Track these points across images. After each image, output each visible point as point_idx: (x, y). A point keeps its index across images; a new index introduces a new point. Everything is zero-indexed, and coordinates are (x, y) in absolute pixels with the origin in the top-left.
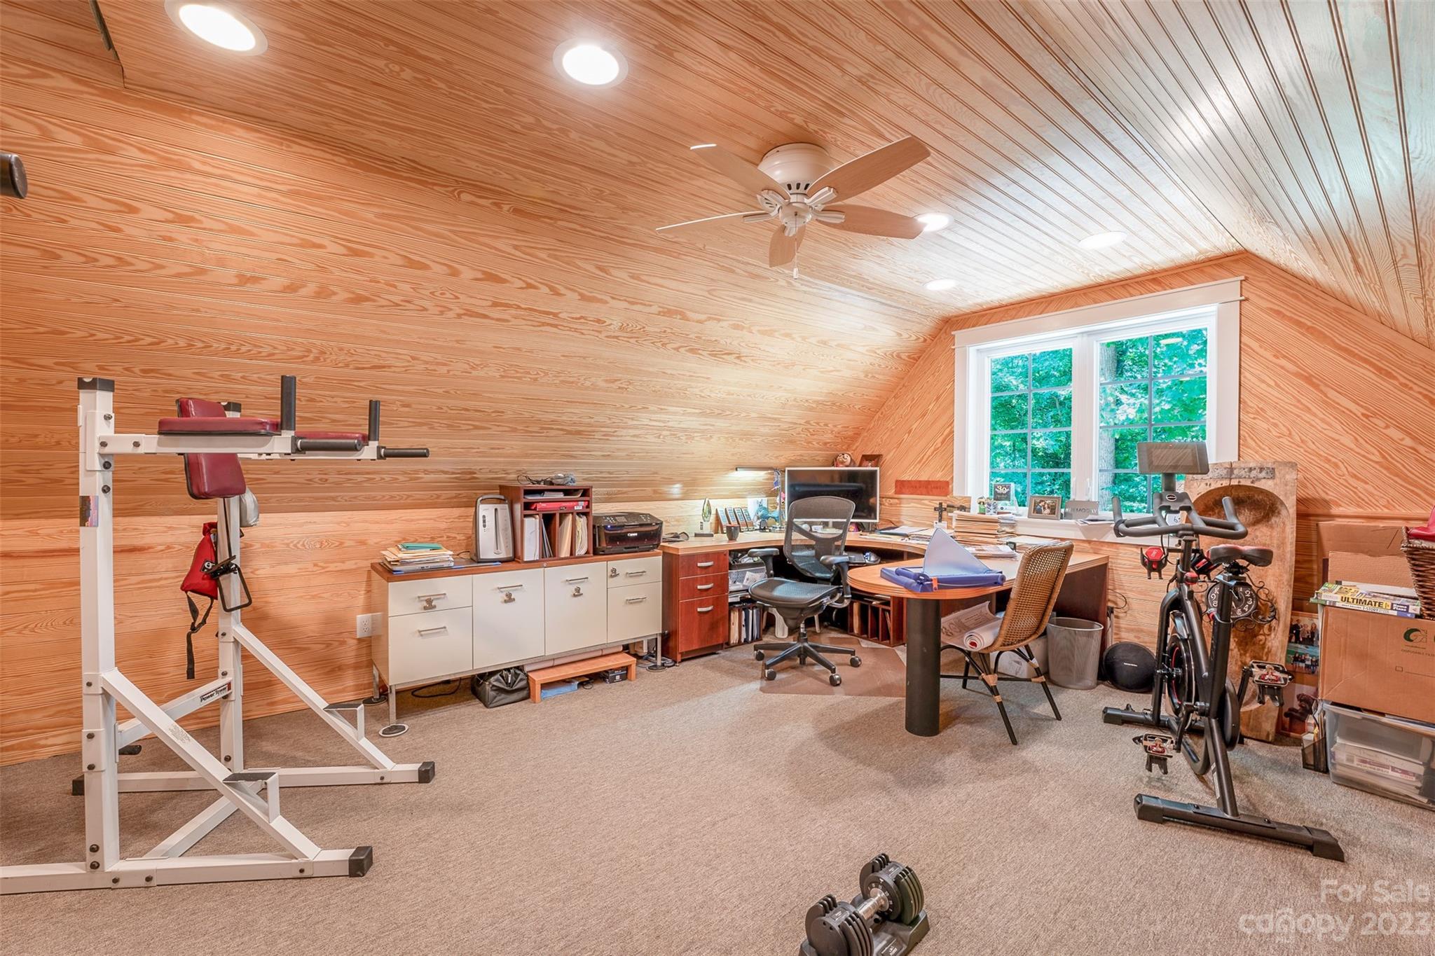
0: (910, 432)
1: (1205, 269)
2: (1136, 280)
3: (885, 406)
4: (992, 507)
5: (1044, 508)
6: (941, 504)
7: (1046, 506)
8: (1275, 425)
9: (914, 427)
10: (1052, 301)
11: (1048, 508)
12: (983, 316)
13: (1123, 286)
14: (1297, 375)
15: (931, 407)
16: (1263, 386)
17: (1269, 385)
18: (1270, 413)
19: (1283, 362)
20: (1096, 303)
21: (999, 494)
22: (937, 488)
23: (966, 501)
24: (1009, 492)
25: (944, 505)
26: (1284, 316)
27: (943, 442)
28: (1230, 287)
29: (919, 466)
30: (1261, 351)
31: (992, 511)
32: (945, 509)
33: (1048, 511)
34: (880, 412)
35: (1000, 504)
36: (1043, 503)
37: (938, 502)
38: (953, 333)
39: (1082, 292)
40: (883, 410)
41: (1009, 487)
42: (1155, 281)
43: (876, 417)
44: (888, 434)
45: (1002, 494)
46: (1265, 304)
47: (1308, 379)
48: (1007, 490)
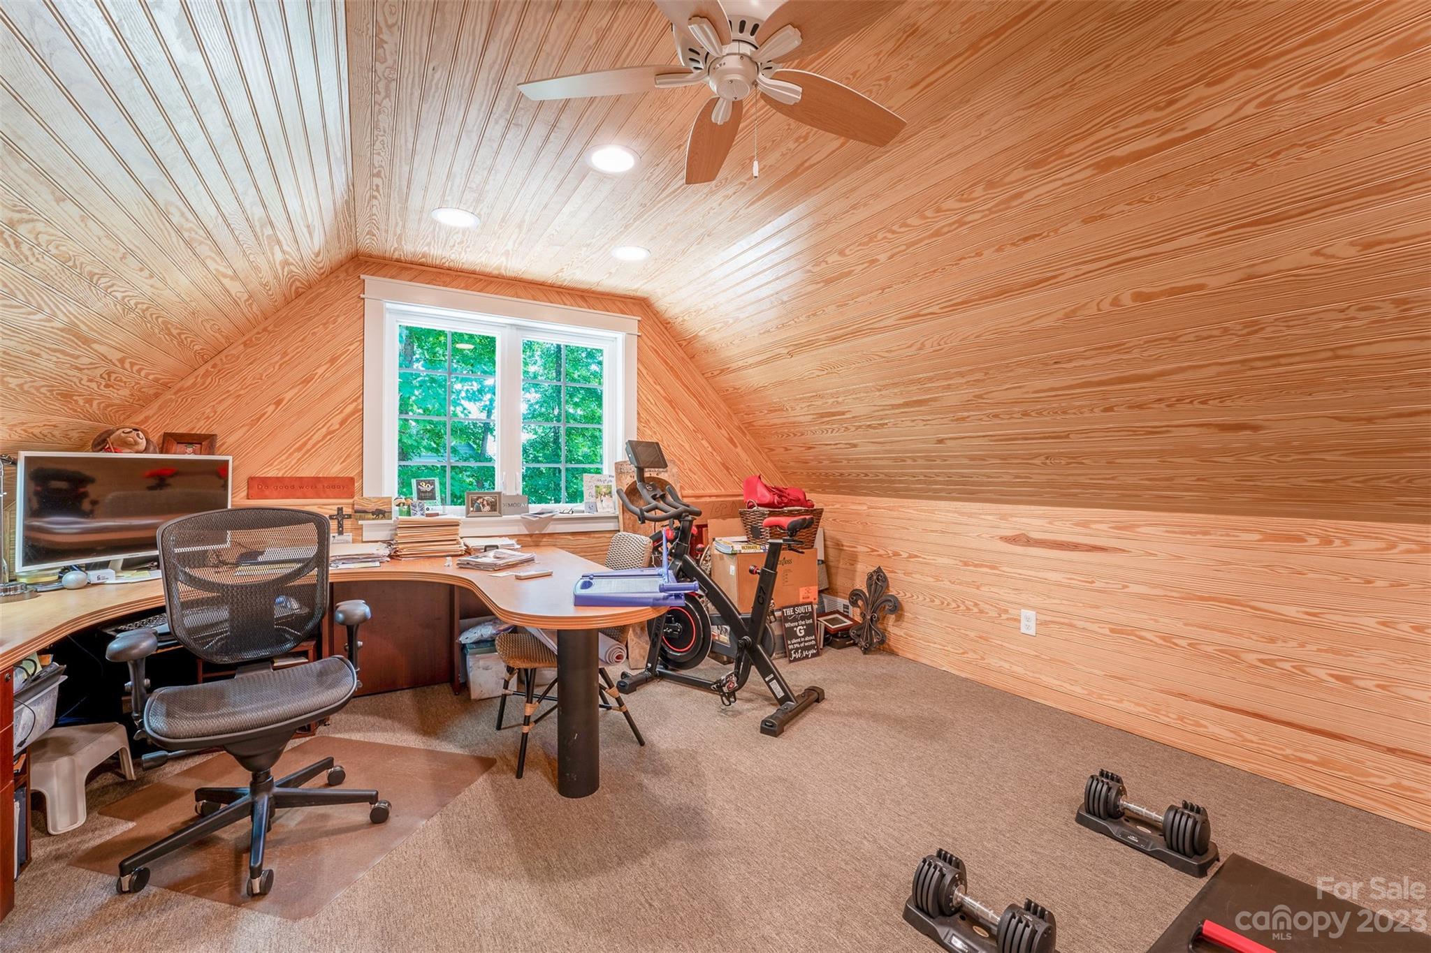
0: (278, 403)
1: (616, 302)
2: (570, 292)
3: (222, 355)
4: (418, 509)
5: (483, 505)
6: (340, 510)
7: (485, 503)
8: (655, 433)
9: (288, 396)
10: (492, 282)
11: (488, 504)
12: (406, 269)
13: (557, 292)
14: (665, 398)
15: (320, 371)
16: (649, 403)
17: (651, 403)
18: (653, 424)
19: (658, 388)
20: (535, 300)
21: (423, 492)
22: (334, 487)
23: (384, 503)
24: (433, 489)
25: (347, 511)
26: (659, 355)
27: (342, 423)
28: (632, 322)
29: (297, 455)
30: (647, 377)
31: (419, 513)
32: (350, 516)
33: (487, 508)
34: (211, 363)
35: (427, 504)
36: (481, 500)
37: (335, 507)
38: (362, 277)
39: (523, 284)
40: (217, 360)
41: (432, 483)
42: (582, 297)
43: (202, 371)
44: (229, 401)
45: (426, 492)
46: (650, 344)
47: (670, 402)
48: (431, 487)
